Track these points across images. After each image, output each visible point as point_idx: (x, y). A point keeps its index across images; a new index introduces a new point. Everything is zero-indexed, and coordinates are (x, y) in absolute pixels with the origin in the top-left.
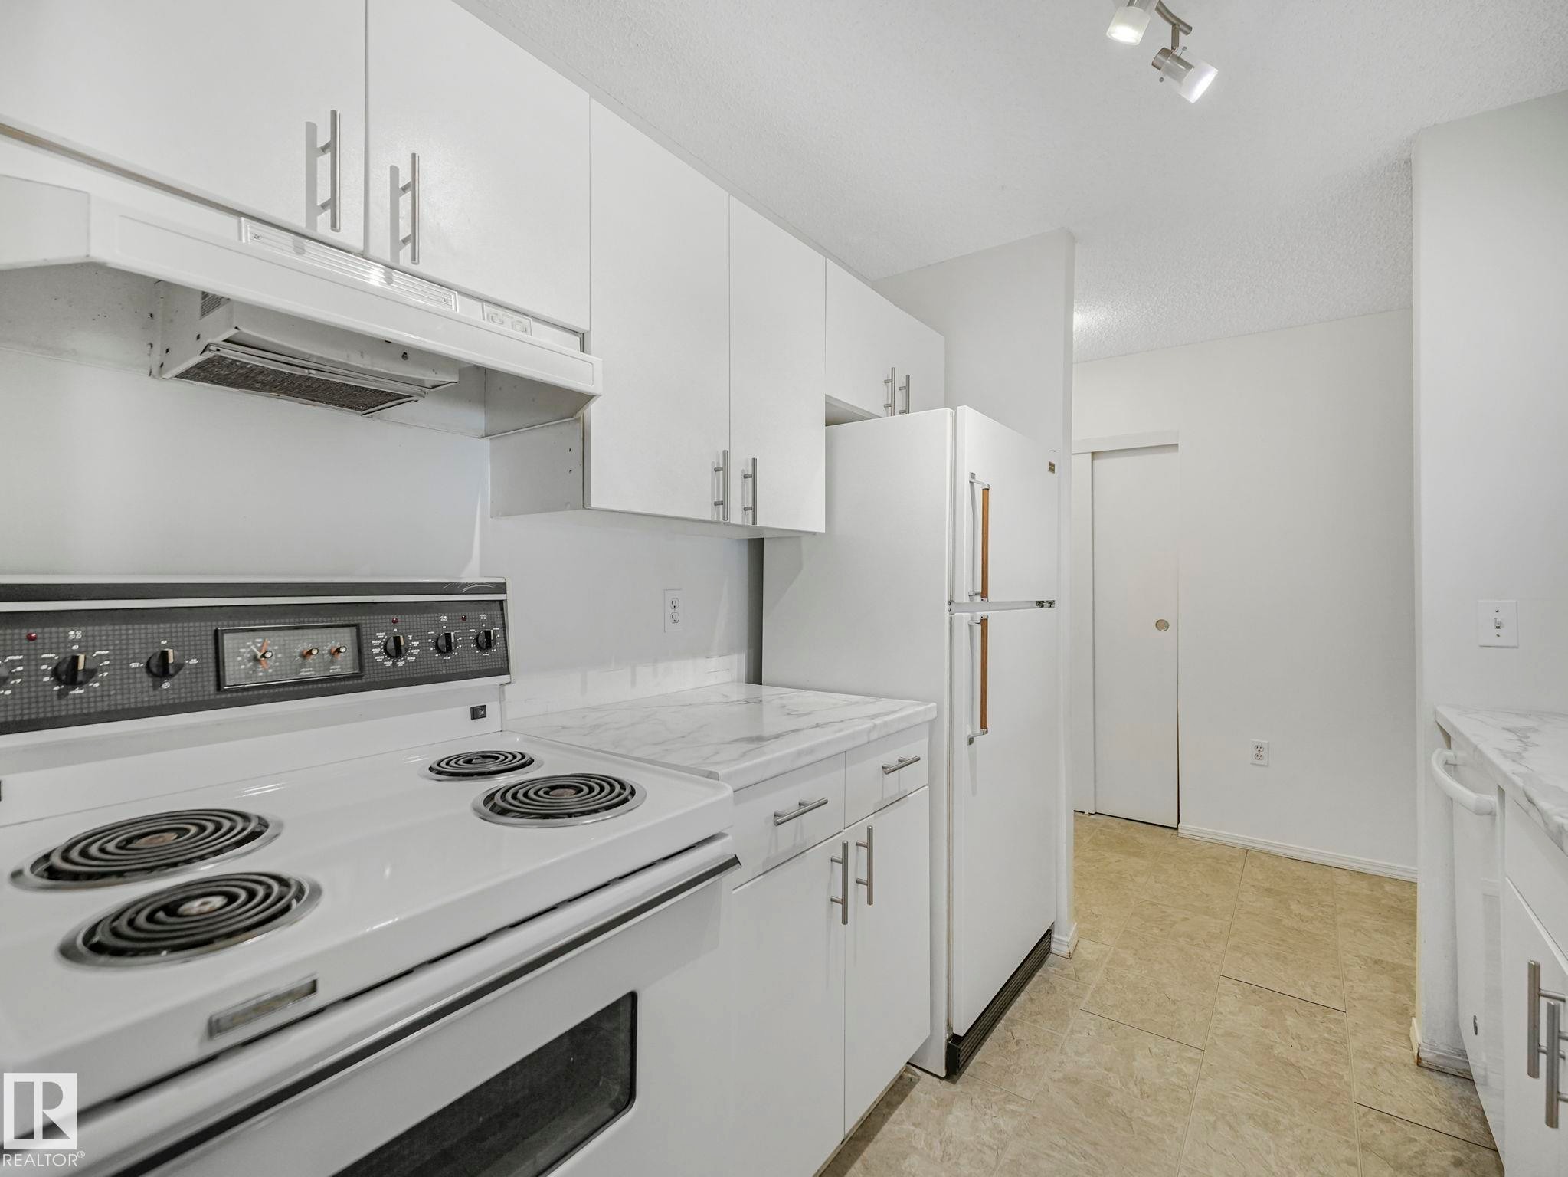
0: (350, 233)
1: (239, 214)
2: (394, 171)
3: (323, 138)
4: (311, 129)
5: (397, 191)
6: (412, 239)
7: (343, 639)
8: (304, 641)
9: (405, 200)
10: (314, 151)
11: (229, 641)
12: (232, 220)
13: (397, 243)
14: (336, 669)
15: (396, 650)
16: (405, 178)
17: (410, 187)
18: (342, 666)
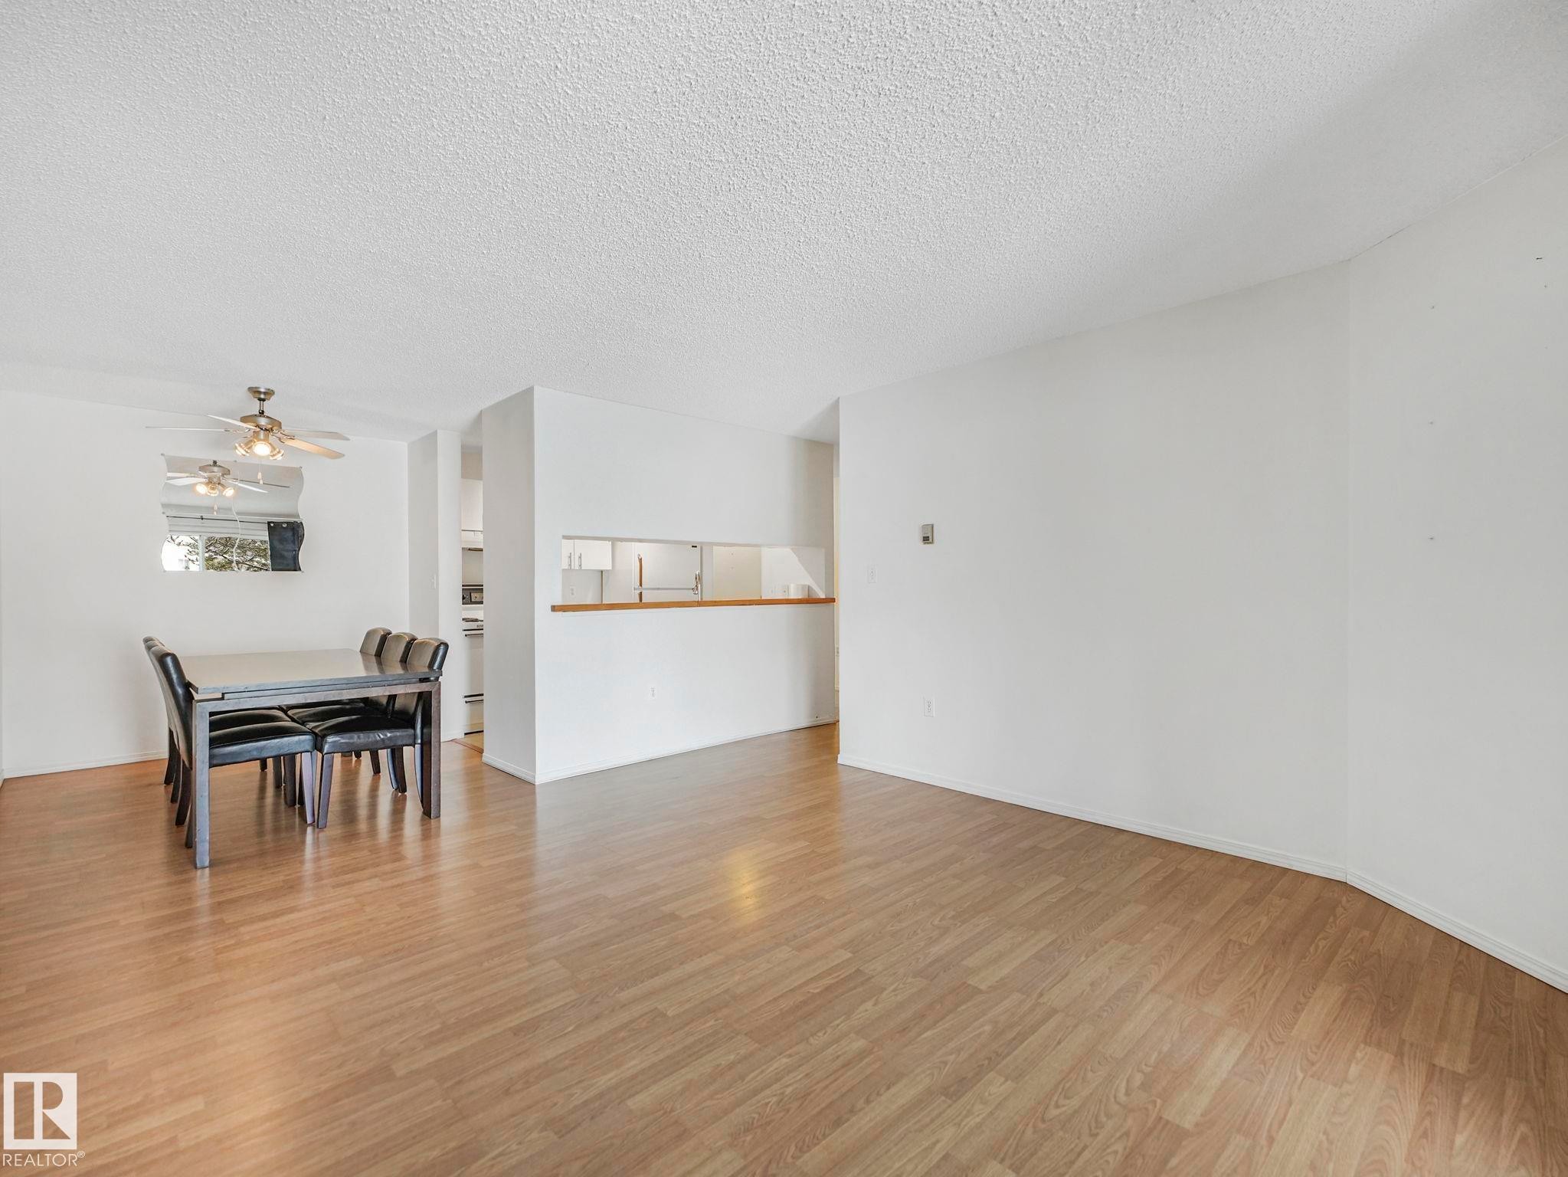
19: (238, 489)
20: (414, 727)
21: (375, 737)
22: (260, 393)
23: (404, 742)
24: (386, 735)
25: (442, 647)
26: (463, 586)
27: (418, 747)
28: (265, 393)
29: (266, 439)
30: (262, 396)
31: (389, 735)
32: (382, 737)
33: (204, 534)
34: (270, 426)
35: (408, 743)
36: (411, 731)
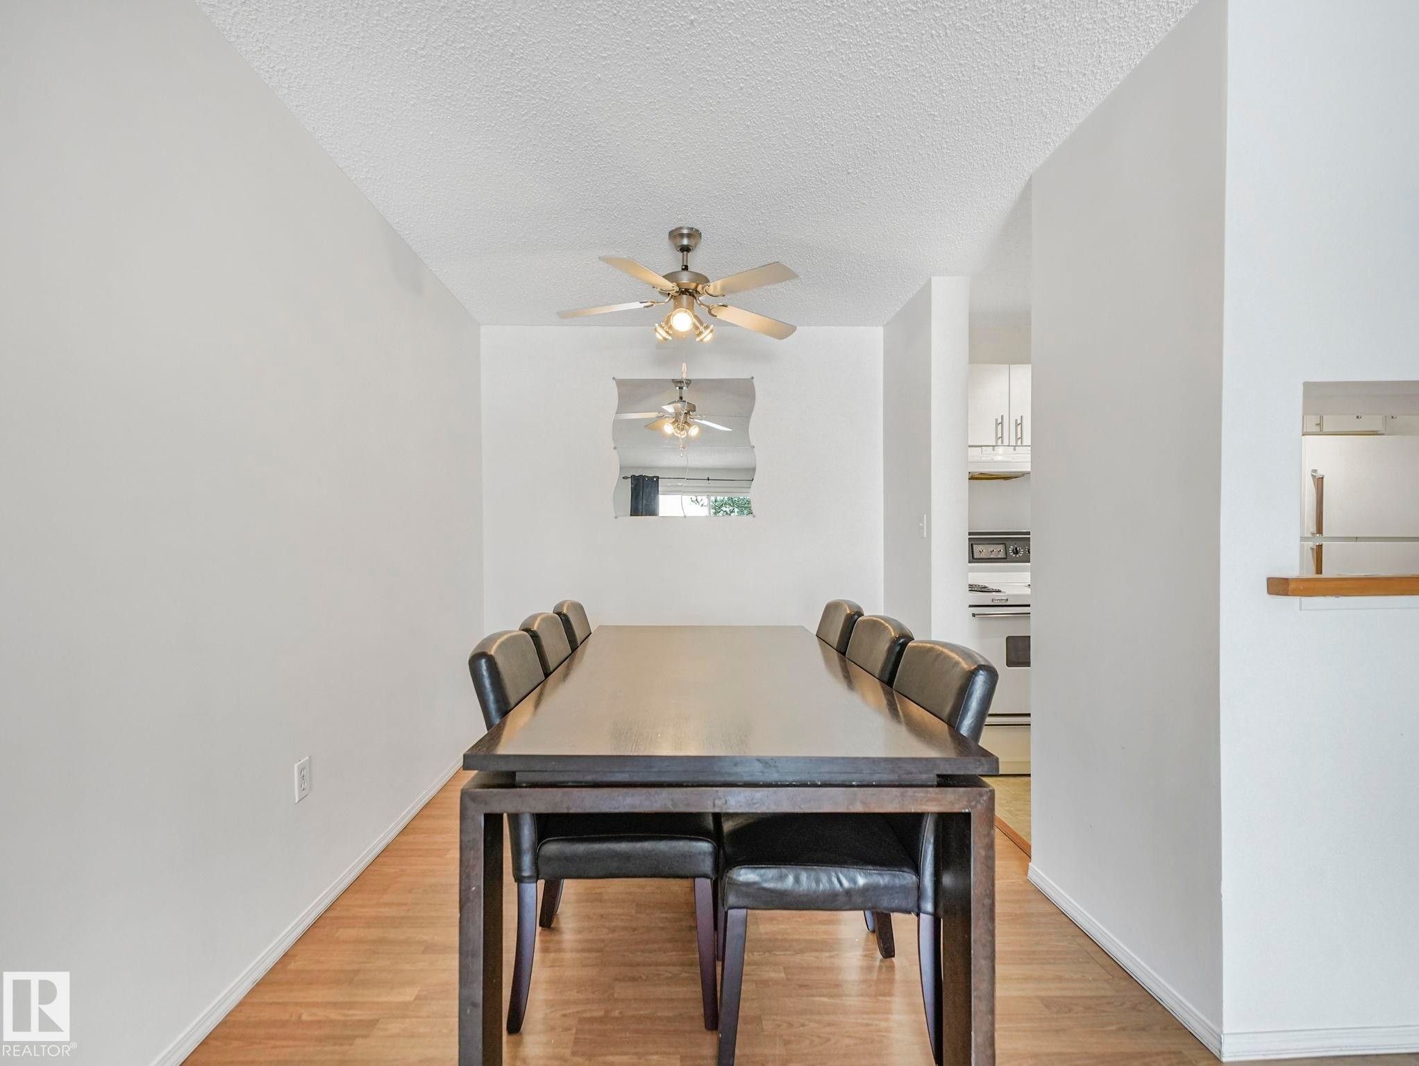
0: (1006, 443)
1: (981, 446)
2: (1016, 420)
3: (999, 421)
4: (997, 420)
5: (1017, 425)
6: (1021, 438)
7: (1001, 548)
8: (991, 548)
9: (1019, 427)
10: (997, 424)
11: (974, 546)
12: (980, 448)
13: (1017, 439)
14: (1000, 556)
15: (1016, 552)
16: (1019, 422)
17: (1021, 424)
18: (1002, 555)
19: (701, 427)
20: (917, 870)
21: (830, 881)
22: (682, 235)
23: (896, 903)
24: (854, 881)
25: (980, 679)
26: (970, 534)
27: (926, 920)
28: (689, 236)
29: (690, 307)
30: (685, 242)
31: (861, 881)
32: (846, 884)
33: (711, 494)
34: (693, 286)
35: (904, 905)
36: (908, 878)
